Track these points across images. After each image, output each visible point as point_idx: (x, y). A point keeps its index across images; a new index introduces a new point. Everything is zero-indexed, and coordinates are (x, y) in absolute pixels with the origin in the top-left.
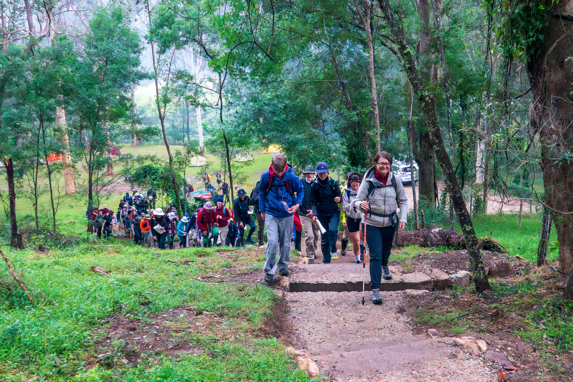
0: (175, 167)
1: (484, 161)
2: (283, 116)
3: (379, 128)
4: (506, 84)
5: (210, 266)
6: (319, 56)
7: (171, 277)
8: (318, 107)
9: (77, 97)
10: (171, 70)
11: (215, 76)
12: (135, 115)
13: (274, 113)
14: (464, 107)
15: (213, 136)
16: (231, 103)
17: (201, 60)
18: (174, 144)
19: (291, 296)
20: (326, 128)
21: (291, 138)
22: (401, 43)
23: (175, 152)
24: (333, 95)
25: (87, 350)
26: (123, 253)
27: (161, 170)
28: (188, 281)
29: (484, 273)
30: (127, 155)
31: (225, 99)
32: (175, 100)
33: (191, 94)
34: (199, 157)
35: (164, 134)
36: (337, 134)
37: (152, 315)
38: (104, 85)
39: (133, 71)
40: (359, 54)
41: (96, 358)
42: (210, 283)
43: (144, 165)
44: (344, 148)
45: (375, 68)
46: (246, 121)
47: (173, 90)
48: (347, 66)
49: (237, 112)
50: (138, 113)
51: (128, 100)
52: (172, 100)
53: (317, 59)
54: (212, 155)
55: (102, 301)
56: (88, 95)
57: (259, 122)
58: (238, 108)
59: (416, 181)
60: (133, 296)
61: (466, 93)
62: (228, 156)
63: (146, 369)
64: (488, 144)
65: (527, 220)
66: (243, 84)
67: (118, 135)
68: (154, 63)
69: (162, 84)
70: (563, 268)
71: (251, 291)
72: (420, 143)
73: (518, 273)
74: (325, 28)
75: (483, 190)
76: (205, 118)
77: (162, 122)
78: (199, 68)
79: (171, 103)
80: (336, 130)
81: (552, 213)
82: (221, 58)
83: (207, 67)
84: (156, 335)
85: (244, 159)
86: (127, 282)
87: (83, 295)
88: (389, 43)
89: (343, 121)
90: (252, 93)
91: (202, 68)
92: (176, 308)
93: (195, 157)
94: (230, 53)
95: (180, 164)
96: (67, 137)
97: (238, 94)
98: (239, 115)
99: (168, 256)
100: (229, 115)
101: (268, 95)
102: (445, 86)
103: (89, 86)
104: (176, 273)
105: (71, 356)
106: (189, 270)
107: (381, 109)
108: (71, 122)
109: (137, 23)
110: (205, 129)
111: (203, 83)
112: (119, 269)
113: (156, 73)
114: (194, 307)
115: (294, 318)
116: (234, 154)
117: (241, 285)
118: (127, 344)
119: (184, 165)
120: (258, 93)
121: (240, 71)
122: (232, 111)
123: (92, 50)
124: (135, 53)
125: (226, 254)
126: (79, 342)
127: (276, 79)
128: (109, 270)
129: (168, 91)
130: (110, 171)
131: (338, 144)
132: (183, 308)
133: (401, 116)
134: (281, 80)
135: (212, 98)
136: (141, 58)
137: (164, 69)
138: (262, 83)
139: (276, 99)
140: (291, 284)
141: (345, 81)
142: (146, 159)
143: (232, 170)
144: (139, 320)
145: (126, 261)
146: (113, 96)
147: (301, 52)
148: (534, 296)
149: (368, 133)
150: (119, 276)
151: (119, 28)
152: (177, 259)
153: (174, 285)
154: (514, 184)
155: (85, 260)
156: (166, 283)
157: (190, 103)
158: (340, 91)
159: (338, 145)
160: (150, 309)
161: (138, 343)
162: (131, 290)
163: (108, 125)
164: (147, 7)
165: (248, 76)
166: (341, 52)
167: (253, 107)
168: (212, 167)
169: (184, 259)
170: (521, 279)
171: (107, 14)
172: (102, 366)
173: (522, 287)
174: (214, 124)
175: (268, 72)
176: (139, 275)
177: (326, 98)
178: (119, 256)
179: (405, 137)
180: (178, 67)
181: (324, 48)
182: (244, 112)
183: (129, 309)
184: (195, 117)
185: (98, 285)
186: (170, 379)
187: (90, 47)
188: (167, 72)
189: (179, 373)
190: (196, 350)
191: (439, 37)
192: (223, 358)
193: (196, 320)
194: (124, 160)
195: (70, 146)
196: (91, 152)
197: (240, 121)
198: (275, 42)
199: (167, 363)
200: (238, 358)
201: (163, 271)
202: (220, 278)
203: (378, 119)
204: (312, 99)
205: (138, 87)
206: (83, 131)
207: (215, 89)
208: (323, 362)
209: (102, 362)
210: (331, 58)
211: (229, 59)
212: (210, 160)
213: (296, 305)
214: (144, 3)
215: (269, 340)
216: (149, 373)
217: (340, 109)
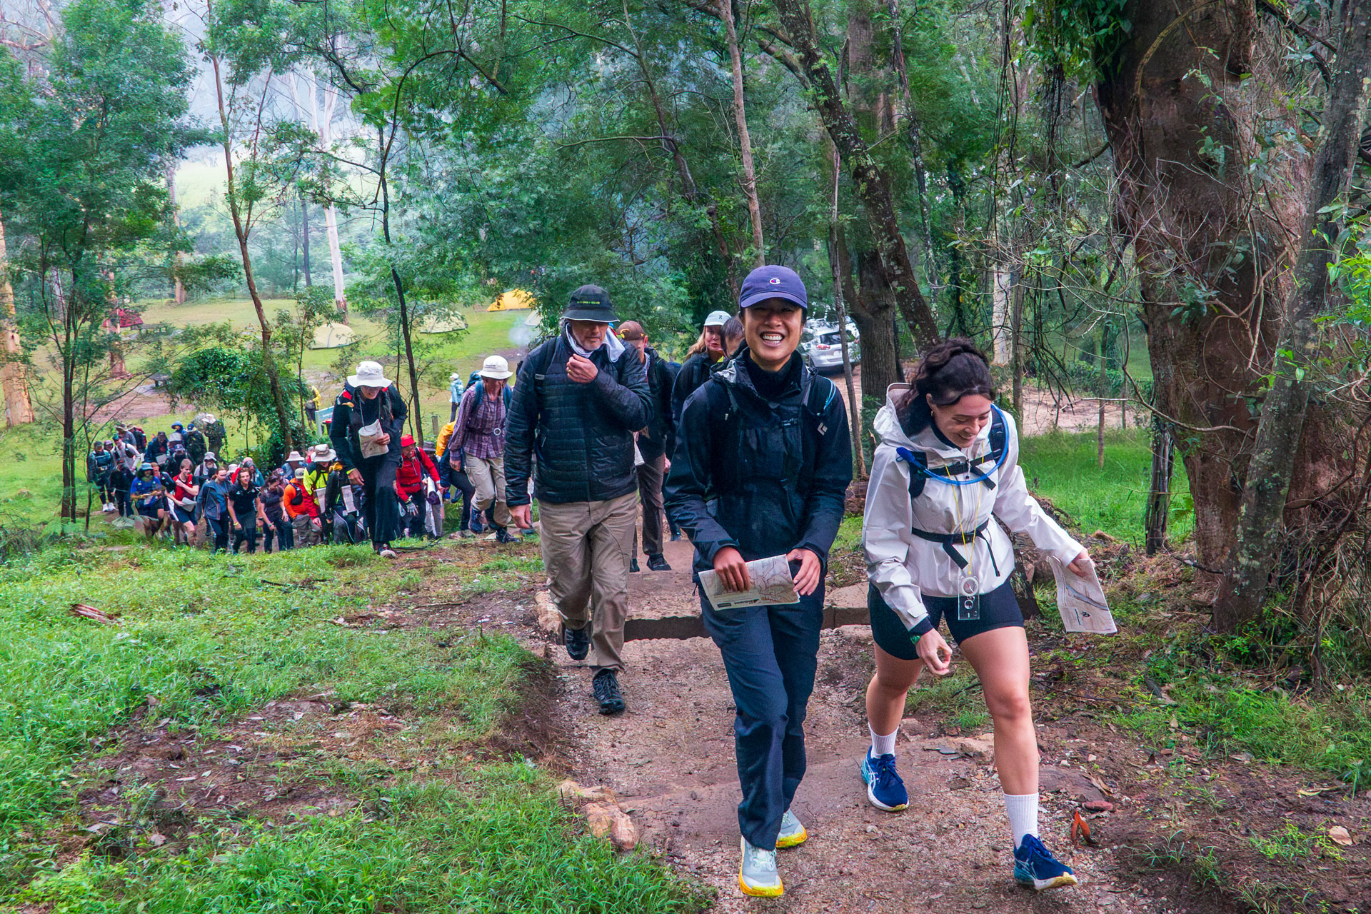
1: (1010, 312)
2: (533, 224)
3: (762, 244)
4: (1051, 135)
5: (365, 589)
6: (615, 80)
7: (271, 620)
8: (618, 198)
9: (35, 193)
10: (264, 121)
11: (369, 133)
12: (177, 230)
13: (514, 215)
14: (959, 189)
15: (368, 274)
16: (410, 197)
17: (335, 96)
18: (273, 297)
20: (638, 247)
21: (554, 274)
22: (804, 47)
23: (275, 315)
24: (650, 168)
25: (61, 817)
26: (151, 566)
27: (242, 359)
28: (313, 629)
29: (1024, 578)
30: (159, 326)
31: (395, 186)
32: (273, 192)
33: (311, 176)
34: (335, 325)
35: (248, 275)
36: (663, 259)
37: (223, 720)
38: (100, 161)
39: (170, 127)
40: (708, 73)
41: (84, 833)
42: (367, 632)
43: (200, 349)
44: (682, 294)
45: (747, 103)
46: (446, 238)
47: (268, 169)
48: (683, 102)
49: (423, 217)
50: (184, 225)
51: (160, 195)
52: (267, 192)
53: (609, 88)
54: (367, 320)
55: (98, 687)
56: (60, 187)
57: (477, 239)
58: (425, 207)
59: (853, 365)
60: (175, 672)
61: (961, 157)
62: (404, 321)
63: (210, 856)
64: (1017, 276)
65: (1118, 447)
66: (434, 150)
67: (135, 280)
68: (221, 107)
69: (241, 154)
70: (1207, 558)
71: (469, 647)
72: (861, 275)
74: (627, 15)
75: (1011, 380)
76: (347, 231)
77: (243, 245)
78: (330, 114)
79: (264, 200)
80: (662, 252)
81: (1173, 431)
82: (384, 90)
83: (349, 113)
84: (235, 768)
85: (443, 327)
86: (161, 639)
87: (49, 677)
88: (778, 47)
89: (678, 231)
90: (459, 171)
91: (339, 115)
92: (285, 697)
93: (324, 326)
94: (404, 79)
95: (289, 345)
96: (8, 288)
97: (425, 174)
99: (263, 570)
100: (405, 224)
101: (497, 175)
102: (912, 142)
103: (63, 165)
104: (282, 611)
105: (20, 834)
106: (315, 601)
107: (764, 199)
108: (19, 253)
109: (178, 13)
110: (348, 258)
111: (339, 152)
112: (141, 606)
113: (226, 131)
114: (329, 693)
115: (576, 707)
116: (420, 316)
117: (444, 634)
118: (163, 794)
119: (299, 346)
120: (474, 171)
121: (430, 119)
122: (412, 215)
123: (70, 80)
124: (173, 85)
125: (407, 557)
126: (41, 795)
127: (515, 137)
128: (116, 610)
129: (257, 172)
130: (118, 366)
131: (666, 283)
132: (302, 696)
133: (813, 214)
134: (527, 139)
135: (364, 185)
136: (190, 94)
137: (245, 119)
138: (483, 146)
139: (517, 183)
141: (678, 137)
142: (207, 333)
143: (415, 354)
144: (192, 731)
145: (157, 587)
146: (121, 186)
147: (572, 72)
148: (1143, 627)
149: (738, 255)
150: (142, 625)
151: (135, 25)
152: (287, 575)
153: (279, 640)
154: (1083, 363)
155: (55, 588)
156: (258, 636)
157: (309, 197)
158: (667, 160)
159: (668, 287)
160: (219, 703)
161: (189, 792)
162: (171, 658)
163: (111, 255)
165: (447, 130)
166: (666, 69)
167: (461, 202)
168: (367, 347)
169: (303, 576)
170: (1110, 588)
172: (100, 854)
174: (369, 246)
175: (495, 121)
176: (191, 620)
177: (635, 177)
178: (139, 575)
179: (826, 263)
180: (278, 115)
181: (625, 63)
182: (441, 216)
183: (166, 706)
184: (324, 230)
185: (88, 649)
186: (270, 877)
187: (64, 74)
188: (254, 128)
189: (292, 862)
190: (334, 800)
191: (892, 31)
192: (404, 817)
193: (335, 726)
194: (151, 339)
195: (17, 310)
196: (69, 324)
197: (431, 238)
198: (510, 51)
199: (265, 839)
200: (440, 817)
201: (250, 607)
202: (393, 618)
203: (759, 222)
204: (602, 180)
205: (183, 163)
206: (48, 273)
207: (369, 164)
208: (648, 814)
209: (100, 844)
210: (642, 84)
211: (402, 94)
212: (362, 332)
213: (578, 675)
215: (516, 766)
216: (218, 864)
217: (669, 201)
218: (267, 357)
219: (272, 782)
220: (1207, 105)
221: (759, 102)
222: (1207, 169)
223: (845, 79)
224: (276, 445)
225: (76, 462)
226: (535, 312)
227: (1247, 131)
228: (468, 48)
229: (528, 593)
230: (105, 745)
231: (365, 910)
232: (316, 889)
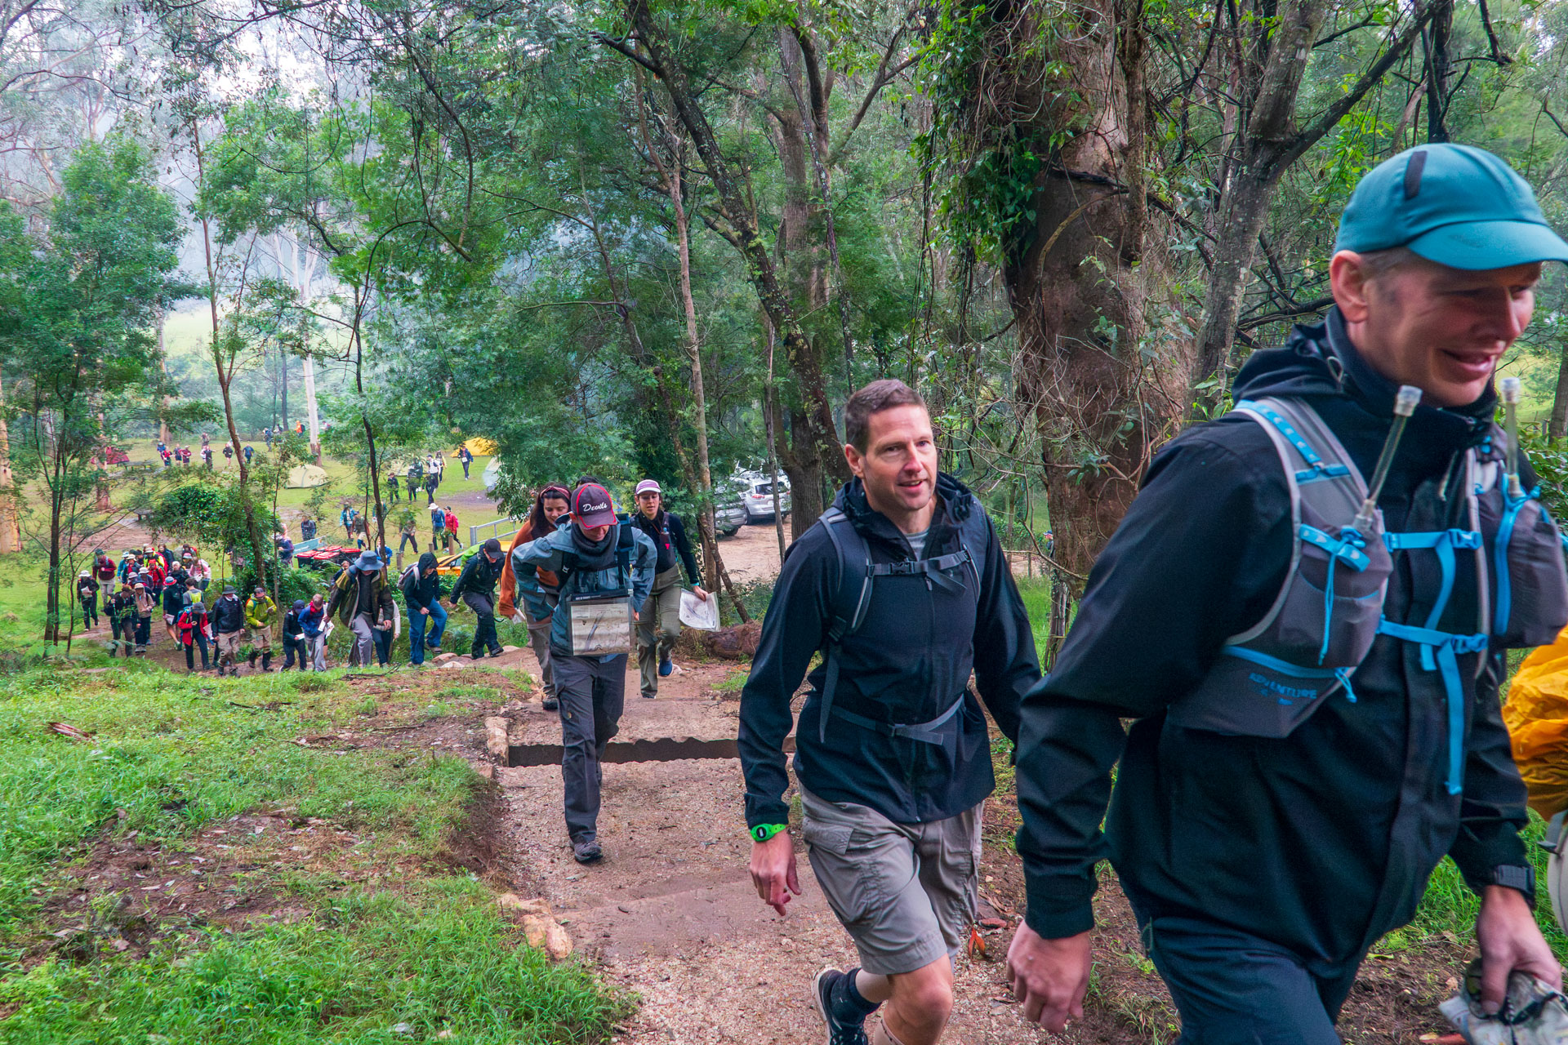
2: (494, 379)
3: (703, 403)
4: (963, 311)
5: (327, 712)
6: (574, 251)
7: (237, 740)
8: (572, 357)
9: (30, 338)
10: (248, 278)
11: (346, 291)
12: (163, 376)
13: (475, 371)
14: (884, 357)
15: (341, 420)
16: (381, 351)
17: (316, 258)
19: (512, 775)
20: (590, 402)
21: (512, 426)
22: (742, 226)
24: (603, 331)
25: (30, 922)
26: (127, 687)
27: (221, 496)
28: (276, 749)
30: (143, 464)
31: (368, 341)
32: (254, 343)
33: (292, 329)
34: (308, 466)
35: (229, 419)
36: (612, 414)
37: (188, 833)
38: (94, 310)
39: (161, 281)
40: (658, 245)
41: (51, 938)
42: (327, 753)
43: (182, 486)
44: (628, 446)
45: (692, 274)
46: (412, 390)
47: (250, 322)
48: (634, 271)
49: (392, 371)
50: (171, 371)
51: (149, 343)
52: (249, 343)
53: (568, 255)
54: (339, 463)
55: (71, 801)
56: (54, 333)
57: (442, 391)
58: (394, 361)
59: (785, 514)
60: (145, 787)
61: (885, 328)
62: (373, 464)
63: (170, 961)
66: (405, 309)
67: (121, 420)
68: (208, 264)
69: (226, 307)
71: (422, 768)
72: (793, 433)
74: (584, 192)
76: (323, 380)
77: (225, 392)
78: (309, 273)
79: (246, 350)
80: (610, 407)
81: (1069, 582)
82: (360, 253)
83: (329, 273)
84: (197, 878)
86: (133, 756)
87: (25, 790)
88: (721, 224)
89: (627, 389)
90: (427, 330)
91: (319, 274)
92: (246, 813)
93: (298, 467)
94: (378, 243)
95: (265, 484)
97: (394, 332)
98: (396, 377)
99: (232, 692)
100: (376, 374)
101: (462, 334)
102: (842, 313)
103: (59, 312)
104: (248, 732)
106: (279, 723)
107: (706, 360)
108: (13, 393)
109: (171, 177)
110: (322, 405)
111: (317, 307)
112: (115, 725)
113: (213, 285)
114: (289, 809)
115: (520, 825)
116: (388, 460)
117: (399, 755)
118: (127, 902)
119: (275, 485)
120: (441, 330)
121: (401, 281)
122: (383, 368)
123: (67, 235)
124: (165, 241)
125: (366, 683)
126: (11, 902)
127: (480, 299)
128: (92, 729)
129: (240, 325)
130: (103, 502)
131: (614, 437)
132: (264, 812)
133: (750, 376)
134: (490, 302)
135: (339, 339)
136: (180, 251)
137: (230, 275)
138: (450, 306)
139: (479, 342)
140: (512, 750)
141: (630, 303)
144: (158, 843)
145: (132, 707)
146: (113, 334)
147: (533, 242)
149: (680, 412)
150: (115, 743)
151: (131, 187)
152: (253, 699)
153: (243, 759)
155: (35, 707)
156: (225, 755)
157: (288, 349)
158: (618, 324)
159: (615, 440)
160: (185, 817)
161: (152, 900)
162: (141, 774)
163: (101, 397)
164: (195, 143)
165: (417, 291)
166: (619, 242)
167: (428, 358)
168: (338, 488)
169: (269, 699)
171: (104, 156)
172: (65, 958)
174: (343, 395)
175: (462, 283)
176: (163, 739)
177: (589, 338)
178: (115, 696)
179: (761, 420)
180: (262, 272)
181: (583, 234)
182: (410, 369)
183: (135, 820)
184: (302, 378)
185: (63, 764)
186: (225, 981)
187: (62, 229)
188: (239, 284)
189: (248, 967)
190: (289, 909)
191: (825, 212)
192: (353, 926)
193: (292, 839)
194: (136, 475)
195: (10, 445)
196: (59, 459)
197: (398, 390)
198: (477, 221)
199: (221, 945)
200: (387, 926)
201: (218, 728)
202: (351, 740)
203: (700, 382)
204: (557, 341)
205: (171, 314)
206: (41, 413)
207: (346, 320)
208: (581, 926)
209: (66, 948)
210: (597, 255)
211: (376, 257)
212: (334, 474)
213: (522, 794)
214: (189, 135)
215: (461, 880)
216: (177, 969)
217: (619, 362)
218: (244, 495)
219: (232, 892)
220: (1102, 288)
221: (702, 273)
222: (1101, 345)
223: (782, 255)
225: (60, 589)
226: (494, 459)
227: (1137, 313)
228: (439, 218)
229: (478, 720)
230: (76, 855)
231: (314, 1013)
232: (269, 992)
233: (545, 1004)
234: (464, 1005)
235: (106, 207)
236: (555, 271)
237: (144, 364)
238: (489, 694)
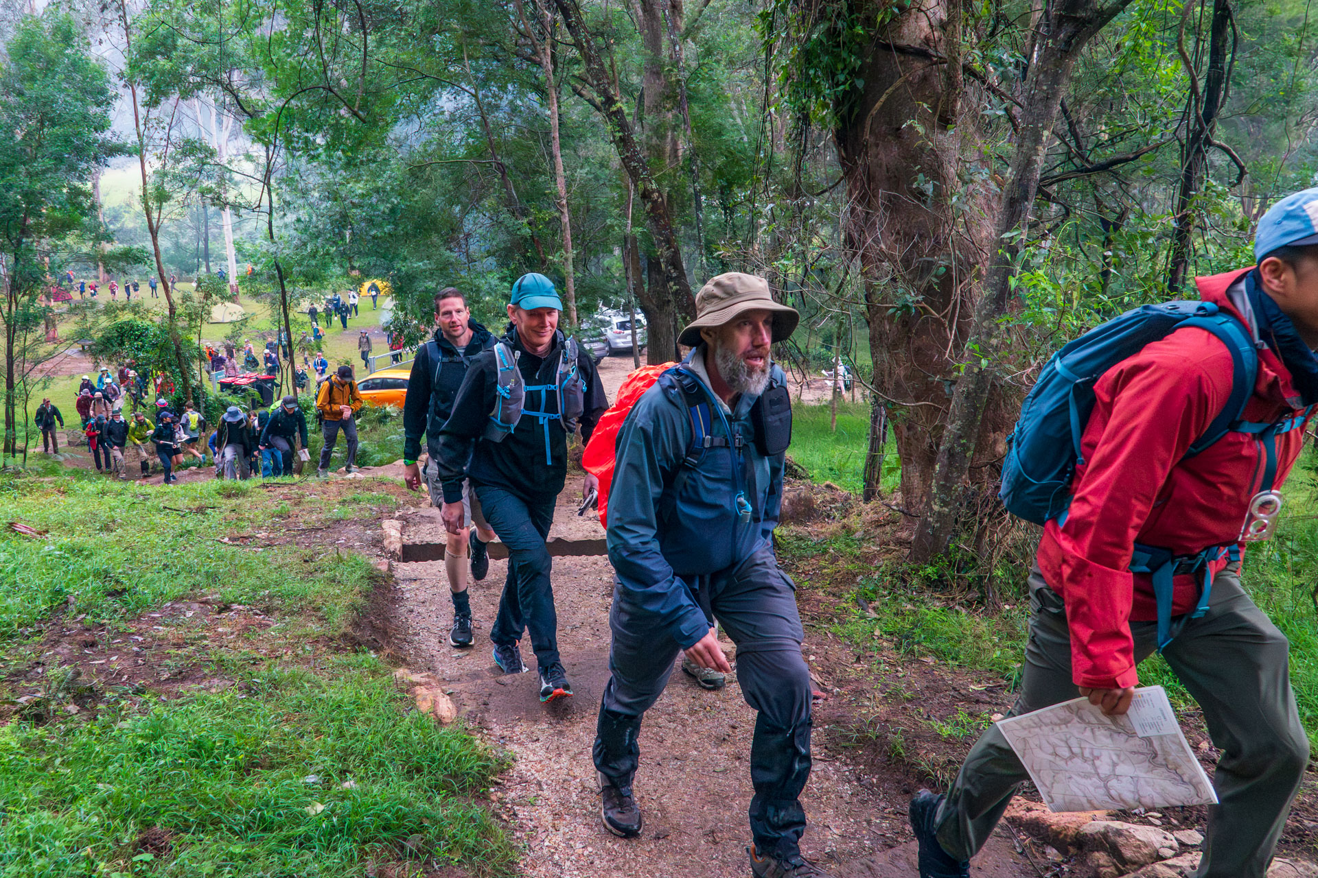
0: (180, 324)
2: (388, 228)
3: (570, 249)
4: (798, 169)
5: (247, 515)
6: (458, 115)
7: (170, 538)
8: (457, 209)
10: (172, 138)
11: (258, 150)
12: (100, 225)
13: (372, 221)
14: (729, 210)
15: (256, 264)
16: (289, 203)
17: (232, 120)
19: (405, 569)
20: (473, 248)
21: (404, 269)
22: (604, 93)
23: (180, 295)
24: (483, 186)
26: (75, 494)
27: (153, 330)
28: (203, 546)
31: (278, 194)
32: (179, 196)
33: (211, 183)
34: (227, 304)
35: (158, 262)
36: (491, 261)
37: (129, 616)
38: (38, 166)
39: (96, 141)
40: (532, 110)
41: (14, 704)
42: (247, 549)
43: (119, 321)
45: (561, 136)
46: (317, 237)
47: (175, 177)
48: (510, 133)
49: (299, 220)
50: (107, 220)
51: (87, 195)
52: (175, 195)
53: (453, 119)
54: (254, 302)
55: (29, 588)
56: (4, 186)
57: (343, 239)
58: (301, 212)
59: (642, 347)
60: (91, 578)
61: (730, 184)
62: (284, 303)
63: (115, 723)
65: (847, 417)
66: (309, 166)
67: (67, 262)
68: (137, 125)
69: (154, 164)
70: (909, 504)
71: (328, 563)
72: (649, 276)
73: (828, 516)
74: (467, 62)
76: (240, 229)
77: (155, 238)
78: (226, 134)
79: (172, 202)
80: (490, 254)
81: (887, 406)
82: (269, 116)
83: (243, 134)
84: (137, 654)
86: (80, 551)
88: (587, 92)
89: (503, 237)
90: (328, 184)
91: (234, 135)
92: (179, 599)
93: (219, 305)
94: (284, 107)
95: (191, 319)
97: (300, 186)
99: (165, 498)
100: (285, 225)
101: (360, 188)
102: (692, 171)
103: (7, 168)
104: (178, 531)
106: (206, 524)
107: (574, 212)
109: (103, 48)
110: (239, 250)
111: (233, 164)
112: (66, 525)
113: (141, 145)
114: (214, 597)
115: (412, 611)
116: (297, 298)
117: (309, 552)
119: (199, 320)
120: (341, 184)
121: (307, 141)
122: (291, 218)
123: (12, 99)
124: (99, 105)
125: (281, 490)
127: (375, 157)
128: (45, 528)
129: (166, 180)
130: (51, 333)
131: (493, 279)
132: (193, 599)
133: (612, 226)
134: (384, 159)
135: (252, 192)
136: (112, 114)
137: (157, 136)
138: (349, 164)
139: (375, 195)
140: (404, 546)
141: (506, 161)
142: (123, 309)
143: (292, 329)
144: (102, 625)
145: (79, 510)
146: (55, 188)
147: (422, 107)
148: (857, 558)
149: (551, 256)
150: (65, 540)
151: (68, 56)
152: (183, 503)
153: (175, 554)
154: (823, 350)
156: (159, 551)
157: (209, 201)
158: (496, 180)
159: (495, 282)
160: (126, 603)
161: (99, 672)
162: (88, 567)
163: (46, 243)
164: (123, 18)
165: (320, 150)
166: (497, 107)
167: (329, 209)
168: (254, 323)
169: (197, 504)
170: (833, 527)
171: (42, 29)
172: (25, 719)
173: (836, 540)
174: (256, 242)
175: (359, 143)
176: (105, 536)
177: (471, 192)
178: (65, 501)
179: (621, 265)
180: (184, 133)
181: (466, 100)
182: (314, 219)
183: (83, 605)
184: (221, 227)
185: (20, 558)
186: (162, 740)
187: (8, 93)
188: (164, 143)
189: (181, 729)
190: (216, 680)
191: (679, 81)
192: (270, 695)
193: (218, 622)
194: (78, 311)
196: (12, 297)
197: (305, 237)
198: (372, 88)
199: (159, 709)
200: (299, 695)
201: (154, 527)
202: (268, 539)
203: (568, 232)
204: (444, 195)
205: (106, 170)
207: (258, 176)
208: (464, 696)
209: (26, 712)
210: (479, 118)
211: (283, 120)
212: (251, 311)
213: (414, 585)
214: (118, 9)
215: (361, 657)
216: (121, 729)
217: (497, 213)
218: (172, 330)
219: (167, 666)
220: (922, 149)
221: (570, 136)
222: (919, 200)
223: (641, 120)
224: (180, 399)
225: (16, 409)
226: (390, 298)
227: (952, 171)
228: (339, 84)
229: (377, 521)
230: (33, 635)
231: (237, 767)
232: (199, 749)
233: (433, 760)
234: (364, 761)
235: (46, 75)
236: (442, 133)
237: (83, 214)
238: (385, 500)
